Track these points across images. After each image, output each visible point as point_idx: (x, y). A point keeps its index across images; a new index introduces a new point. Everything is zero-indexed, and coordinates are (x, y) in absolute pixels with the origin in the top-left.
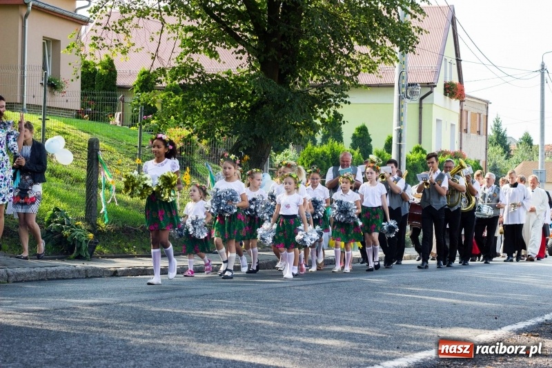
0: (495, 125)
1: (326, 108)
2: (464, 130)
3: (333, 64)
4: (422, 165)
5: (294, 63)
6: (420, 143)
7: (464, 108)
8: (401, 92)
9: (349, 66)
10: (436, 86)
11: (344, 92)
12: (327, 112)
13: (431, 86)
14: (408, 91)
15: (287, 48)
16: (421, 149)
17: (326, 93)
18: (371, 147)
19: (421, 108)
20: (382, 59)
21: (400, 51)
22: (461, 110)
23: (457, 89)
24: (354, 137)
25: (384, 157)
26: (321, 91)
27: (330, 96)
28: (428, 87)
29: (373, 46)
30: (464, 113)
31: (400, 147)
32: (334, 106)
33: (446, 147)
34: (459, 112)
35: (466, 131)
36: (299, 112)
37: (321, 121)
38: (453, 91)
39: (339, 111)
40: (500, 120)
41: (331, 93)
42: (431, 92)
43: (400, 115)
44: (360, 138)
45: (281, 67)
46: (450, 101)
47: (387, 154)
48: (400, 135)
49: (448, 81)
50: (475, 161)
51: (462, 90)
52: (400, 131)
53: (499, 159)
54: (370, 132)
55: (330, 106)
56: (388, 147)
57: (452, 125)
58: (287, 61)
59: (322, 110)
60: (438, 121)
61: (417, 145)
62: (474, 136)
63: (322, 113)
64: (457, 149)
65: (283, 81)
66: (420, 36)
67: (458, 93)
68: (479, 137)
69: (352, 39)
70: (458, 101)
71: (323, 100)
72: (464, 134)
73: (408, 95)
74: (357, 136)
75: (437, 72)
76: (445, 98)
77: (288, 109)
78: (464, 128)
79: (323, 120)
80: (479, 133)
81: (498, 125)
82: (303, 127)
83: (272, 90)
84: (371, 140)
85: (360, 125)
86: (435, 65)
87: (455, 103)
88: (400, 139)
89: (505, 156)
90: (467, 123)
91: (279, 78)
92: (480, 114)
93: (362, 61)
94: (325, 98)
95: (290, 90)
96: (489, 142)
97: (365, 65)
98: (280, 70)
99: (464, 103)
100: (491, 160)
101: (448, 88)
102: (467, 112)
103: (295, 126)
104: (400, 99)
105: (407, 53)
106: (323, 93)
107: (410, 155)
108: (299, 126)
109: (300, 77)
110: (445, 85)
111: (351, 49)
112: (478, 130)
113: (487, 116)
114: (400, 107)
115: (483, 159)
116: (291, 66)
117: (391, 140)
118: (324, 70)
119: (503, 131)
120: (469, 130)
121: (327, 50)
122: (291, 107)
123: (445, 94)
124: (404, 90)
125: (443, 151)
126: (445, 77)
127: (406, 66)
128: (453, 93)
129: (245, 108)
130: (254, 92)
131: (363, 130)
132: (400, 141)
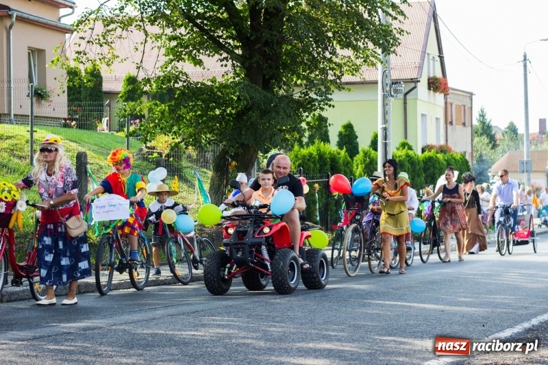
0: (480, 116)
1: (311, 112)
2: (448, 122)
3: (316, 68)
4: (408, 161)
5: (278, 68)
6: (406, 138)
7: (449, 100)
8: (385, 91)
9: (332, 69)
10: (419, 81)
11: (327, 96)
12: (312, 115)
13: (415, 81)
14: (392, 89)
15: (271, 54)
16: (407, 144)
17: (310, 97)
18: (357, 144)
19: (405, 103)
20: (365, 61)
21: (382, 53)
22: (446, 103)
23: (440, 84)
24: (340, 134)
25: (370, 155)
26: (305, 96)
27: (314, 100)
28: (412, 82)
29: (356, 48)
30: (449, 106)
31: (385, 145)
32: (318, 110)
33: (432, 141)
34: (443, 105)
35: (451, 123)
36: (285, 116)
37: (307, 124)
38: (436, 85)
39: (324, 114)
40: (485, 111)
41: (314, 96)
42: (415, 87)
43: (385, 113)
44: (346, 136)
45: (265, 72)
46: (434, 95)
47: (373, 152)
48: (386, 133)
49: (432, 75)
50: (461, 155)
51: (446, 84)
52: (385, 129)
53: (485, 149)
54: (355, 129)
55: (315, 110)
56: (374, 145)
57: (437, 119)
58: (271, 67)
59: (307, 114)
60: (423, 115)
61: (402, 140)
62: (460, 127)
63: (307, 117)
64: (442, 142)
65: (267, 86)
66: (401, 37)
67: (442, 87)
68: (464, 129)
69: (335, 42)
70: (442, 95)
71: (308, 104)
72: (449, 126)
73: (392, 93)
74: (344, 133)
75: (421, 68)
76: (429, 93)
77: (274, 114)
78: (449, 120)
79: (308, 124)
80: (464, 124)
81: (482, 116)
82: (288, 131)
83: (257, 96)
84: (357, 137)
85: (345, 122)
86: (418, 61)
87: (440, 97)
88: (385, 138)
89: (491, 146)
90: (452, 116)
91: (263, 83)
92: (464, 106)
93: (344, 64)
94: (309, 103)
95: (274, 95)
96: (475, 133)
97: (348, 68)
98: (264, 76)
99: (448, 96)
100: (477, 151)
101: (433, 83)
102: (451, 104)
103: (281, 131)
104: (384, 97)
105: (389, 54)
106: (307, 97)
107: (396, 151)
108: (284, 130)
109: (284, 82)
110: (429, 80)
111: (334, 53)
112: (463, 122)
113: (472, 108)
114: (384, 105)
115: (469, 150)
116: (274, 71)
117: (377, 137)
118: (308, 74)
119: (488, 121)
120: (454, 122)
121: (310, 54)
122: (278, 113)
123: (429, 89)
124: (388, 89)
125: (428, 146)
126: (429, 73)
127: (389, 64)
128: (437, 88)
129: (231, 114)
130: (239, 99)
131: (349, 127)
132: (386, 140)
